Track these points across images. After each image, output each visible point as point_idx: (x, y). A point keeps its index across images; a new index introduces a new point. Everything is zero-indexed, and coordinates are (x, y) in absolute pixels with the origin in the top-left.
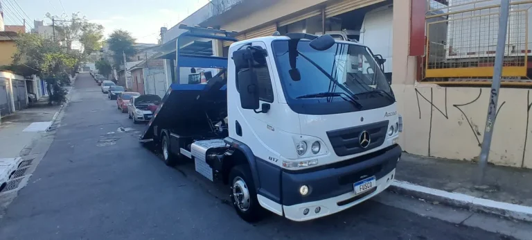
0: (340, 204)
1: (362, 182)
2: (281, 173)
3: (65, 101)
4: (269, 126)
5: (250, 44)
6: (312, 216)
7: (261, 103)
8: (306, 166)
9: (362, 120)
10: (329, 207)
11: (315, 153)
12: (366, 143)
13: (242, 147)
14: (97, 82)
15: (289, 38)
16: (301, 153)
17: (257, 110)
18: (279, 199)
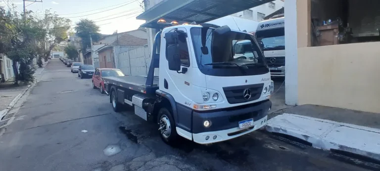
0: (230, 135)
1: (244, 122)
2: (192, 113)
3: (32, 81)
4: (186, 83)
5: (177, 29)
6: (211, 141)
7: (182, 67)
8: (208, 108)
9: (246, 81)
10: (222, 136)
11: (215, 100)
12: (248, 97)
13: (168, 96)
14: (66, 64)
15: (202, 27)
16: (206, 100)
17: (179, 72)
18: (190, 129)
